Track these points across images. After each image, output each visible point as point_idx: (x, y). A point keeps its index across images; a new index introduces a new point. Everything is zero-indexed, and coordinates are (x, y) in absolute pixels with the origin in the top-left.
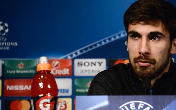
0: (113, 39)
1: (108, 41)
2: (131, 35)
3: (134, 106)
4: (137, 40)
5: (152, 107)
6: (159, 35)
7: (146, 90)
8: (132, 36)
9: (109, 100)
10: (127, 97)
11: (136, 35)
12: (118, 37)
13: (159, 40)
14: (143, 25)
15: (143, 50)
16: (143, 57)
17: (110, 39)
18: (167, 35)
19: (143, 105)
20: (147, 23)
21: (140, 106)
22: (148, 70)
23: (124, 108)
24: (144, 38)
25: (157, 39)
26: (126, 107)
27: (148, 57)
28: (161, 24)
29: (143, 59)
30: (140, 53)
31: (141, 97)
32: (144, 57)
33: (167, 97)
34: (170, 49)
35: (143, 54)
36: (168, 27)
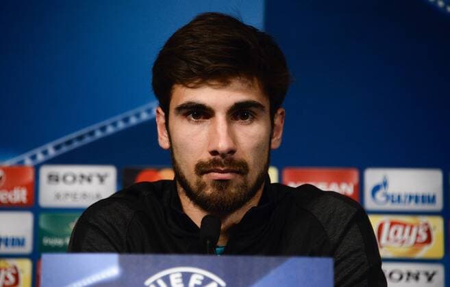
0: (133, 121)
1: (121, 125)
3: (180, 280)
5: (223, 284)
7: (208, 242)
9: (122, 264)
10: (162, 258)
12: (144, 117)
16: (221, 162)
17: (126, 120)
19: (202, 278)
21: (195, 280)
23: (155, 283)
26: (161, 283)
29: (223, 166)
30: (214, 153)
31: (196, 257)
33: (258, 261)
35: (223, 155)
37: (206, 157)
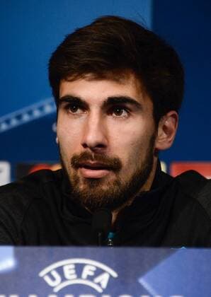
0: (26, 118)
1: (14, 123)
2: (64, 104)
3: (73, 271)
4: (79, 116)
5: (115, 275)
6: (129, 105)
7: (100, 234)
8: (66, 108)
9: (17, 256)
10: (57, 250)
11: (77, 105)
12: (37, 114)
13: (129, 115)
14: (90, 80)
15: (92, 138)
16: (91, 156)
17: (19, 117)
18: (148, 105)
19: (94, 269)
20: (100, 76)
21: (87, 271)
22: (105, 188)
23: (49, 274)
24: (95, 111)
25: (124, 113)
26: (55, 274)
27: (103, 153)
28: (132, 78)
29: (92, 160)
30: (85, 145)
31: (89, 249)
32: (93, 155)
33: (148, 252)
34: (153, 138)
35: (91, 148)
36: (148, 87)
37: (79, 150)
